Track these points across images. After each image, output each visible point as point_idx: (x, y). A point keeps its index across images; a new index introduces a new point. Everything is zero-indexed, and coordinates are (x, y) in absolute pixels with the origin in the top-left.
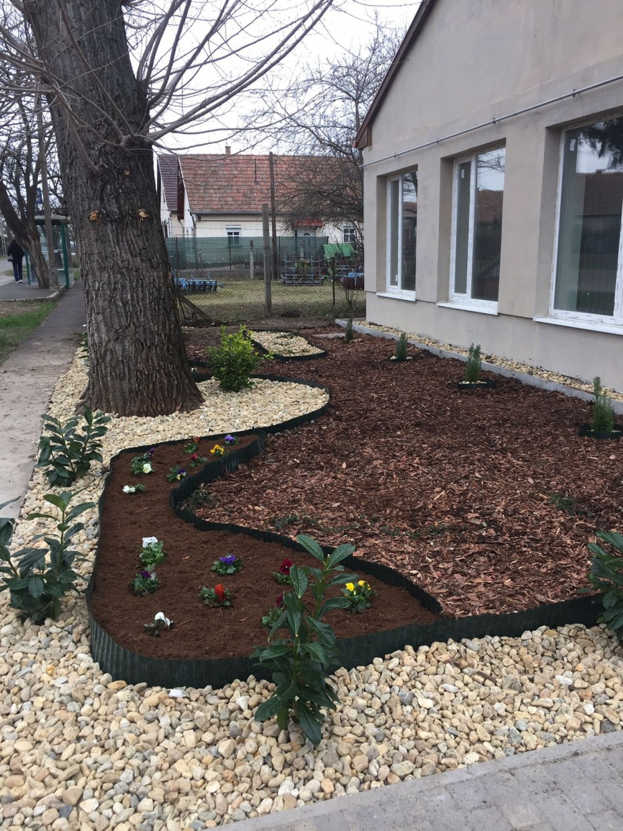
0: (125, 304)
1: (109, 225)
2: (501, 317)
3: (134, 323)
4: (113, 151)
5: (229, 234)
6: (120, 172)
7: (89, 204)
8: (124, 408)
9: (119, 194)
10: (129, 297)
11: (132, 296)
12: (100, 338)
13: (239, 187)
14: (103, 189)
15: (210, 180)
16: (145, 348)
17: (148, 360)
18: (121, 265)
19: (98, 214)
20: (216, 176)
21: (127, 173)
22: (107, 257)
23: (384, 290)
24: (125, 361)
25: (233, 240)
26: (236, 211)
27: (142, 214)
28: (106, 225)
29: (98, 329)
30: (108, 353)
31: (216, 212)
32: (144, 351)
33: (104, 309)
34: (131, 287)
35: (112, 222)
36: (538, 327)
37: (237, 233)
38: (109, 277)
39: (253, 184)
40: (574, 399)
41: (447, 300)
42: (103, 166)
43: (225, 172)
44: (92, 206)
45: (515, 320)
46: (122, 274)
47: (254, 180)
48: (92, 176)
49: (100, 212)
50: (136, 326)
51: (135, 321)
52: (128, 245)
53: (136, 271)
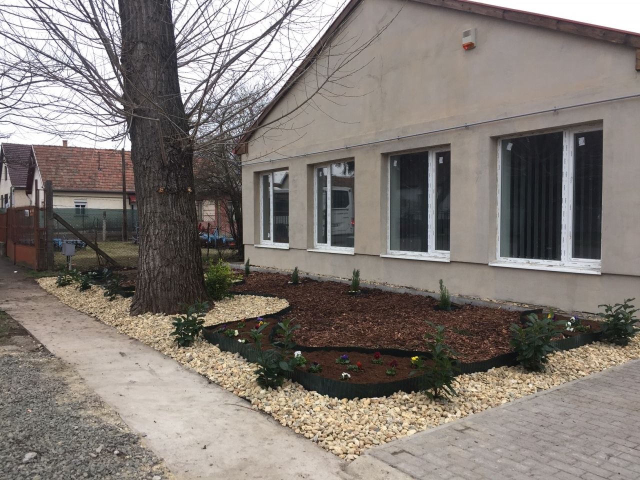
0: (175, 243)
1: (170, 196)
2: (357, 256)
3: (180, 255)
4: (177, 153)
5: (77, 206)
6: (180, 166)
7: (159, 183)
8: (169, 309)
9: (178, 178)
10: (178, 239)
11: (180, 238)
12: (154, 264)
13: (85, 172)
14: (168, 175)
15: (60, 165)
16: (185, 271)
17: (186, 278)
18: (175, 219)
19: (165, 189)
20: (65, 163)
21: (183, 166)
22: (166, 215)
23: (259, 243)
24: (172, 279)
25: (81, 211)
26: (84, 189)
27: (189, 190)
28: (168, 195)
29: (154, 260)
30: (161, 274)
31: (66, 189)
32: (185, 273)
33: (160, 247)
34: (180, 232)
35: (172, 194)
36: (383, 260)
37: (84, 206)
38: (167, 227)
39: (97, 170)
40: (419, 296)
41: (313, 248)
42: (170, 162)
43: (73, 160)
44: (161, 184)
45: (367, 257)
46: (175, 224)
47: (97, 167)
48: (163, 167)
49: (166, 188)
50: (181, 257)
51: (180, 253)
52: (180, 207)
53: (183, 223)
